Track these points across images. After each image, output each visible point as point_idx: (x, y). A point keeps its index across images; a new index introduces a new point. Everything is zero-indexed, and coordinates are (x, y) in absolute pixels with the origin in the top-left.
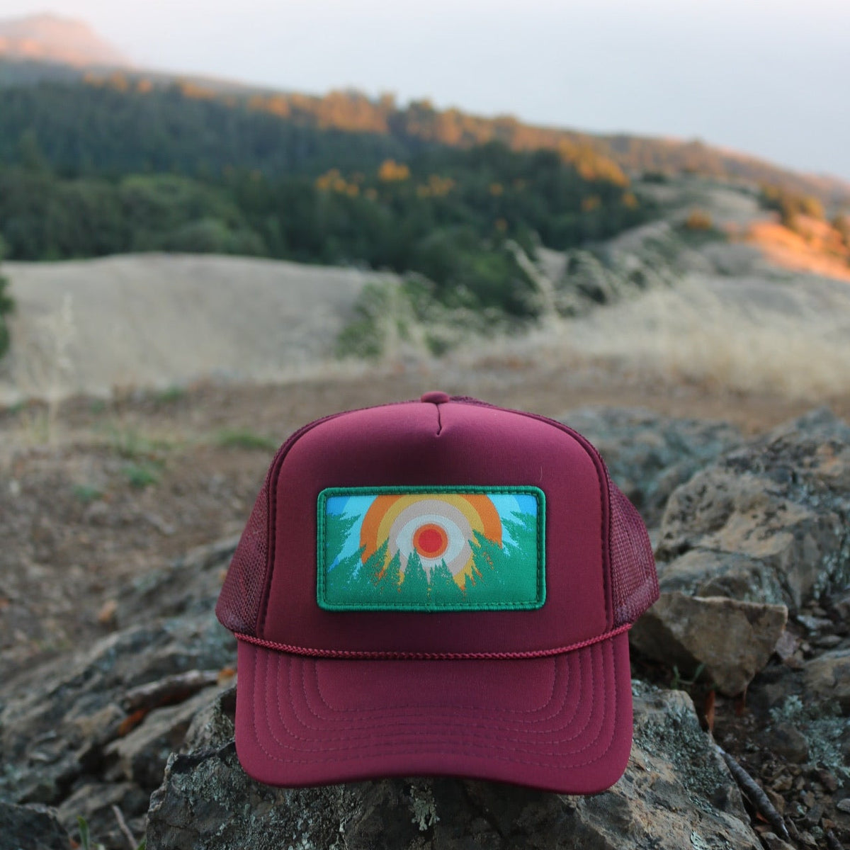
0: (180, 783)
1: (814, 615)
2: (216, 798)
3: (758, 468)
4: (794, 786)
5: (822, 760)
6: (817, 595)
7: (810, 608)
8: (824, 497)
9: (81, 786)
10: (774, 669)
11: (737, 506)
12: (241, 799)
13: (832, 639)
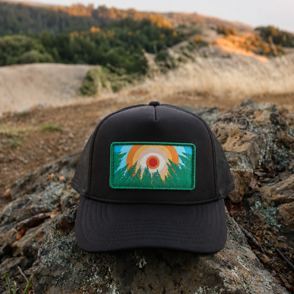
0: (44, 259)
1: (260, 171)
2: (59, 263)
3: (235, 121)
4: (262, 234)
5: (270, 223)
6: (260, 164)
7: (258, 169)
8: (259, 129)
9: (4, 260)
10: (250, 192)
11: (230, 135)
12: (69, 262)
13: (267, 179)
